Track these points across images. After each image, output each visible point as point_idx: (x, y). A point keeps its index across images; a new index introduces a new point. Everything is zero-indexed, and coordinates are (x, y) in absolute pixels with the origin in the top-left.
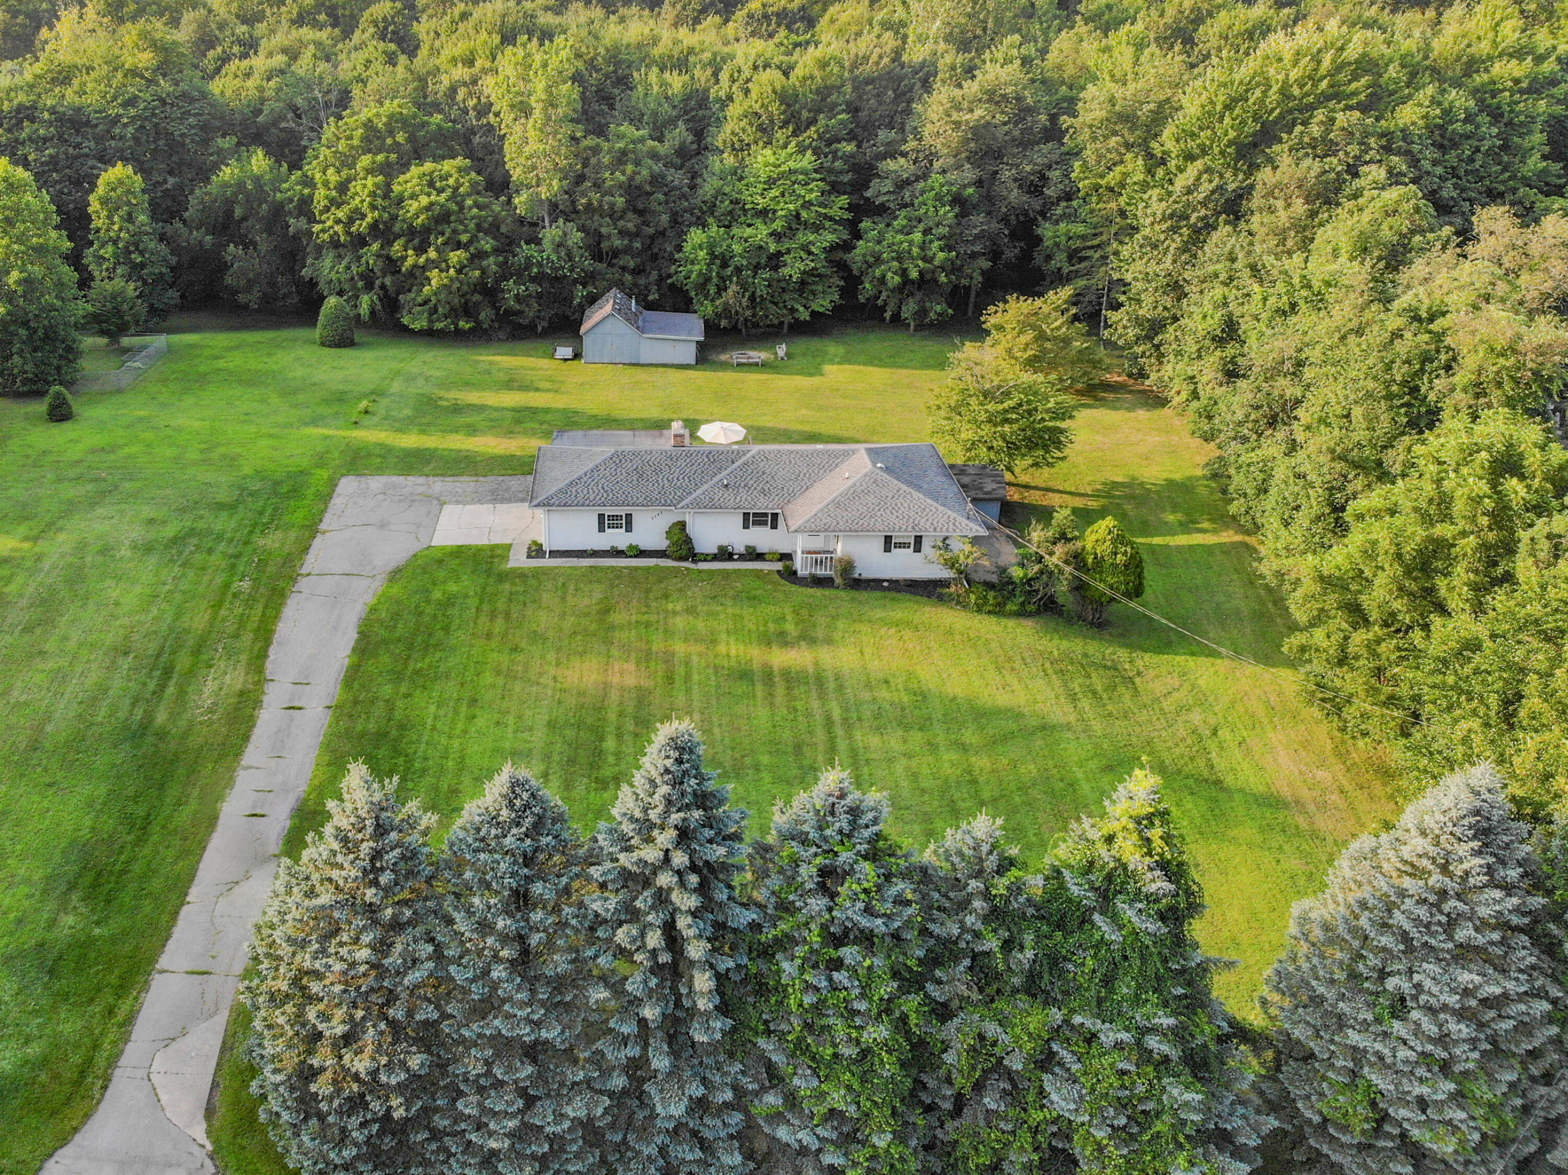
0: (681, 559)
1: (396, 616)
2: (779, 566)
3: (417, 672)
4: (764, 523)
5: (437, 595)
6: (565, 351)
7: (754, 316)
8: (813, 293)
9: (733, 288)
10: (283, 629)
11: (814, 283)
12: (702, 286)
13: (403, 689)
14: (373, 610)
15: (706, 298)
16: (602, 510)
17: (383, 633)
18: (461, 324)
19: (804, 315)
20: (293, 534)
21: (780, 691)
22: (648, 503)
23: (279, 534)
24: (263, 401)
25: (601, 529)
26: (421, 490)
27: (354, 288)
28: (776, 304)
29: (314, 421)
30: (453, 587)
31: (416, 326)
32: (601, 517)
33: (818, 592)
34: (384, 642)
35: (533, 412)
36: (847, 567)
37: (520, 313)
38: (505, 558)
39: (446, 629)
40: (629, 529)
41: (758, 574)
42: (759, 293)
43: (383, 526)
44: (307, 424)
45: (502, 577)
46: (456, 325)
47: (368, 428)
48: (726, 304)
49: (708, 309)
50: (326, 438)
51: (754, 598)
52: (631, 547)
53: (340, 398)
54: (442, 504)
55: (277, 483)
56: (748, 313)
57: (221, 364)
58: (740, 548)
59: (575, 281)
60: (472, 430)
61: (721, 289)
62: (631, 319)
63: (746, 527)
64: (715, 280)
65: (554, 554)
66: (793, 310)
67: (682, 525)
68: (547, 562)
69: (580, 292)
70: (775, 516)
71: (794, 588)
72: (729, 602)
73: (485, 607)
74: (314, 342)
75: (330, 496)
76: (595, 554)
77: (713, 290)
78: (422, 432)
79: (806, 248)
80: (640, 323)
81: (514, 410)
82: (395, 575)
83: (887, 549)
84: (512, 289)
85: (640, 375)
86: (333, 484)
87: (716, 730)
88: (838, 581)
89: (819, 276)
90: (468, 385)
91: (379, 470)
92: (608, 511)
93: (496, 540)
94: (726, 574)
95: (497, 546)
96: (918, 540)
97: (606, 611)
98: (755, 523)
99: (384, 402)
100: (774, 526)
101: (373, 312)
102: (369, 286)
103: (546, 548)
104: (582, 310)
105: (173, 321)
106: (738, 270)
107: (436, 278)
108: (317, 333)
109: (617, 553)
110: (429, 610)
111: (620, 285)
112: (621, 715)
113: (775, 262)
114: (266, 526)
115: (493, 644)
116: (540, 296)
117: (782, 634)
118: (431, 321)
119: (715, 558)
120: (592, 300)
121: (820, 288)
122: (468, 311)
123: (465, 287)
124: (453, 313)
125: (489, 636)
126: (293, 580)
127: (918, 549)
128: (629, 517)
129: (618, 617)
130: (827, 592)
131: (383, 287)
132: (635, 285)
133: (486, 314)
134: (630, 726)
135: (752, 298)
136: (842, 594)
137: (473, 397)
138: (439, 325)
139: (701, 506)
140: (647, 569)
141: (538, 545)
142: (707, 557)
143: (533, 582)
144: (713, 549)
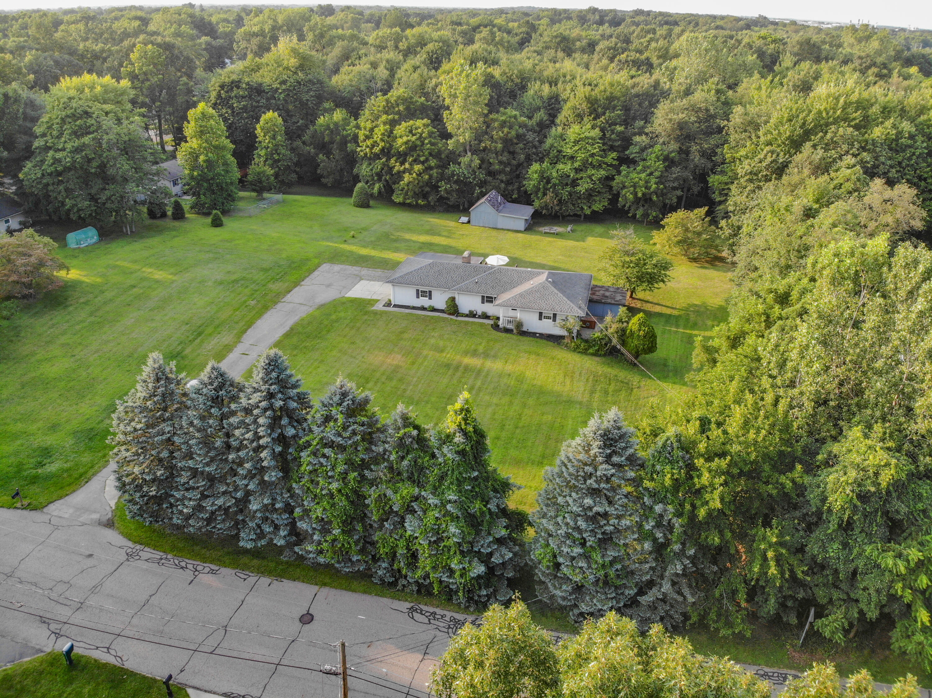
0: (450, 314)
1: (309, 323)
2: (492, 322)
3: (305, 347)
4: (491, 302)
5: (334, 317)
6: (463, 220)
7: (561, 209)
8: (595, 200)
9: (550, 194)
10: (259, 322)
11: (595, 195)
12: (536, 192)
14: (303, 320)
15: (538, 198)
16: (418, 288)
17: (300, 329)
18: (420, 201)
19: (588, 211)
20: (286, 284)
22: (439, 287)
23: (281, 284)
24: (311, 227)
25: (418, 297)
26: (356, 272)
27: (373, 179)
28: (574, 205)
29: (327, 239)
30: (342, 314)
31: (397, 200)
32: (418, 291)
33: (504, 335)
34: (299, 333)
35: (431, 244)
36: (519, 325)
37: (447, 199)
38: (373, 305)
39: (328, 331)
40: (430, 298)
41: (482, 325)
42: (563, 198)
43: (329, 286)
44: (323, 239)
45: (366, 313)
46: (417, 202)
47: (349, 244)
48: (546, 202)
49: (537, 203)
50: (328, 246)
51: (473, 334)
52: (430, 307)
53: (346, 230)
54: (361, 279)
55: (294, 262)
56: (557, 208)
57: (303, 210)
58: (479, 313)
59: (475, 185)
60: (397, 250)
61: (545, 194)
62: (497, 206)
63: (483, 302)
64: (542, 190)
65: (395, 306)
66: (582, 209)
67: (453, 299)
68: (391, 309)
69: (478, 190)
70: (495, 298)
71: (494, 332)
72: (460, 335)
73: (352, 324)
74: (350, 204)
75: (314, 271)
76: (414, 308)
77: (540, 195)
78: (374, 248)
79: (590, 177)
80: (501, 208)
81: (423, 243)
82: (322, 306)
83: (540, 319)
84: (444, 186)
85: (494, 233)
86: (318, 266)
88: (515, 331)
89: (599, 192)
90: (410, 230)
91: (342, 263)
92: (421, 289)
93: (374, 297)
94: (467, 323)
95: (373, 300)
96: (555, 315)
97: (402, 332)
98: (487, 301)
99: (365, 233)
101: (380, 192)
102: (380, 180)
103: (393, 303)
104: (478, 199)
105: (294, 190)
106: (555, 185)
107: (407, 178)
108: (352, 200)
109: (423, 309)
110: (326, 322)
111: (498, 189)
112: (383, 374)
113: (574, 183)
114: (277, 280)
115: (345, 340)
116: (457, 190)
117: (475, 350)
118: (405, 199)
119: (467, 316)
120: (483, 194)
121: (598, 198)
122: (425, 196)
123: (421, 184)
124: (416, 195)
125: (345, 336)
126: (276, 303)
127: (554, 320)
128: (430, 292)
129: (406, 336)
130: (508, 335)
131: (386, 181)
132: (505, 189)
133: (432, 198)
134: (383, 379)
135: (560, 201)
136: (514, 337)
137: (407, 236)
138: (408, 201)
139: (462, 291)
140: (432, 317)
141: (390, 301)
142: (463, 315)
143: (378, 316)
144: (468, 313)
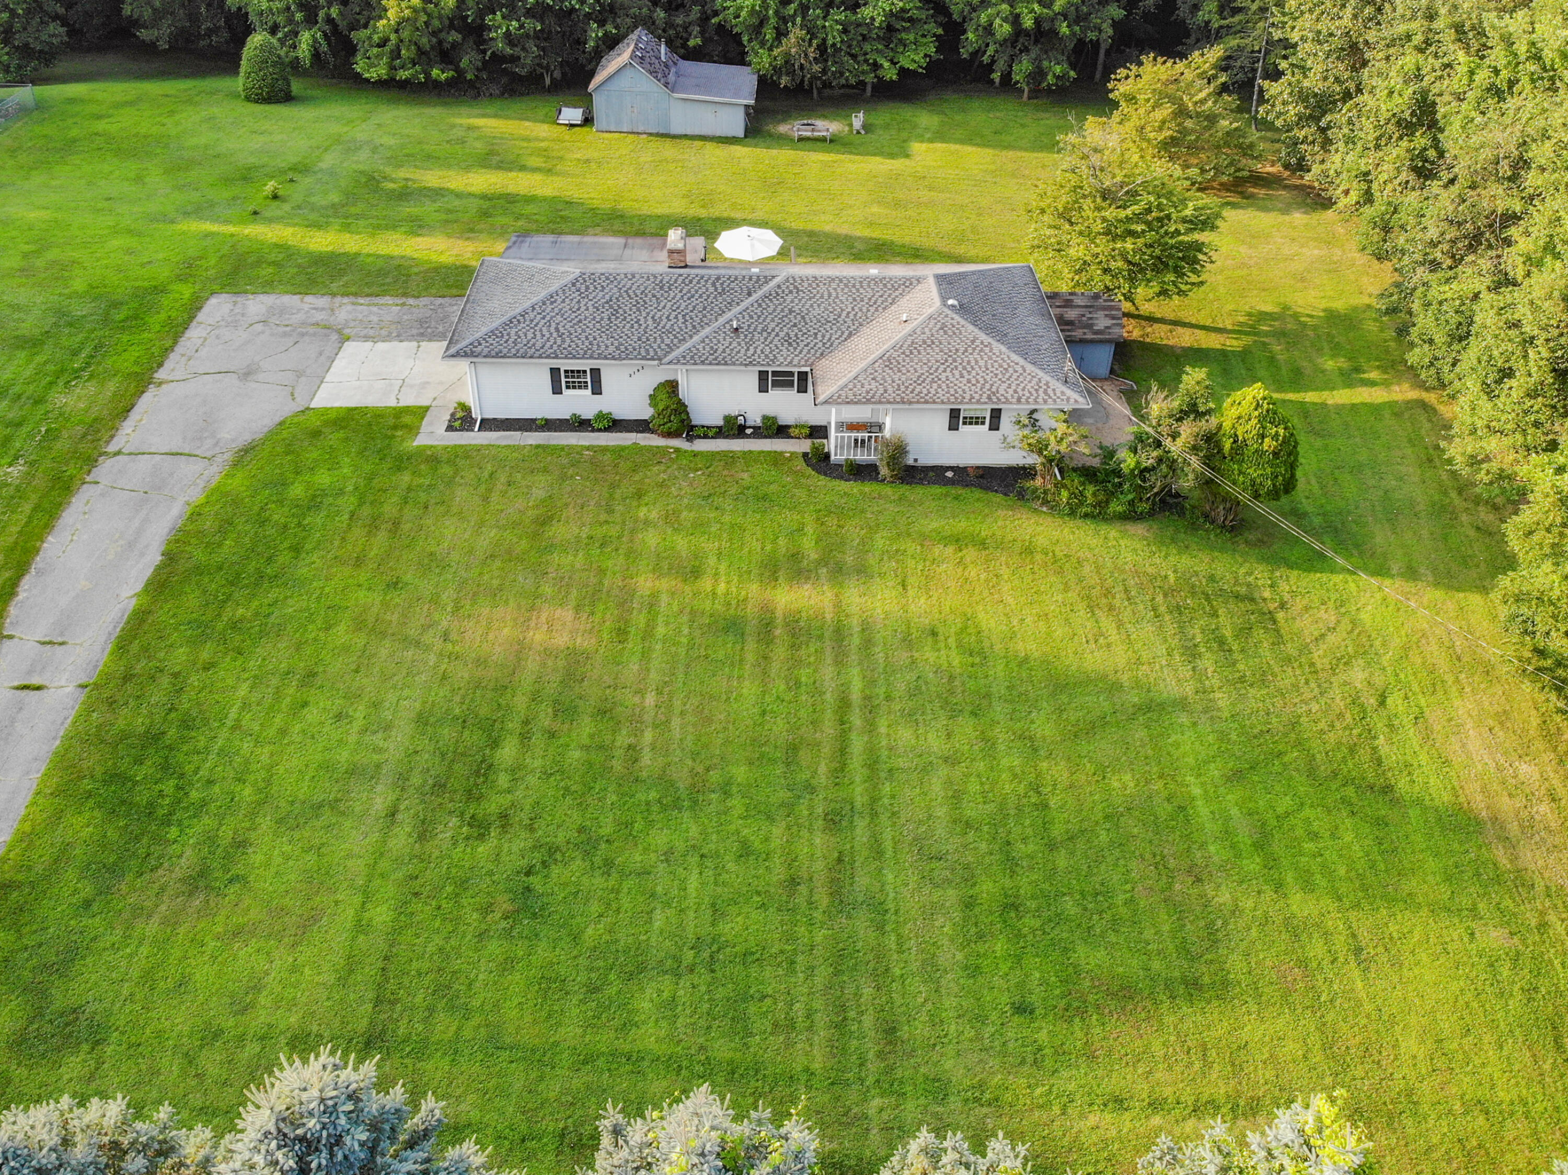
0: (669, 435)
1: (226, 525)
2: (805, 446)
3: (235, 625)
4: (790, 384)
5: (297, 490)
6: (572, 114)
7: (824, 71)
8: (902, 42)
9: (796, 33)
10: (52, 546)
11: (905, 29)
12: (757, 29)
13: (205, 655)
14: (196, 515)
15: (763, 44)
16: (555, 363)
17: (199, 555)
18: (435, 72)
19: (890, 73)
20: (112, 386)
21: (780, 652)
22: (622, 355)
23: (92, 388)
24: (139, 180)
25: (557, 390)
26: (319, 316)
27: (290, 21)
28: (854, 57)
29: (197, 211)
30: (323, 478)
31: (372, 74)
32: (555, 372)
33: (854, 488)
34: (199, 570)
35: (510, 199)
36: (897, 451)
37: (514, 59)
38: (413, 430)
39: (296, 550)
40: (597, 390)
41: (776, 459)
42: (830, 42)
43: (247, 374)
44: (186, 214)
45: (403, 462)
46: (428, 75)
47: (270, 221)
48: (787, 54)
49: (762, 59)
50: (207, 235)
51: (765, 498)
52: (600, 416)
53: (247, 176)
54: (344, 339)
55: (116, 305)
56: (817, 68)
57: (102, 126)
58: (755, 419)
59: (588, 16)
60: (417, 227)
61: (781, 34)
62: (660, 73)
63: (763, 389)
64: (773, 21)
65: (488, 424)
66: (876, 66)
67: (671, 387)
68: (476, 438)
69: (595, 32)
70: (803, 376)
71: (822, 481)
72: (728, 505)
73: (366, 511)
74: (235, 96)
75: (186, 326)
76: (550, 425)
77: (769, 35)
78: (346, 228)
80: (672, 78)
81: (484, 197)
82: (246, 452)
83: (953, 427)
84: (501, 26)
85: (669, 150)
86: (194, 308)
87: (676, 722)
88: (884, 471)
89: (911, 20)
90: (430, 159)
91: (268, 286)
92: (565, 365)
93: (409, 399)
94: (730, 458)
95: (407, 410)
96: (995, 413)
97: (544, 521)
98: (776, 384)
99: (306, 182)
100: (803, 389)
101: (316, 55)
102: (311, 20)
103: (477, 415)
104: (598, 56)
106: (804, 8)
108: (239, 83)
109: (580, 424)
110: (278, 515)
111: (649, 24)
112: (535, 698)
114: (77, 374)
115: (363, 577)
116: (538, 35)
117: (795, 557)
118: (393, 68)
119: (719, 433)
120: (611, 43)
121: (911, 37)
122: (447, 56)
123: (436, 23)
124: (422, 57)
125: (359, 562)
126: (91, 462)
127: (996, 426)
128: (596, 373)
129: (560, 531)
130: (868, 487)
131: (330, 20)
132: (669, 24)
133: (468, 61)
134: (545, 719)
135: (822, 48)
136: (887, 490)
137: (432, 178)
138: (403, 75)
139: (694, 359)
140: (619, 451)
141: (466, 409)
142: (708, 432)
143: (447, 470)
144: (717, 420)
